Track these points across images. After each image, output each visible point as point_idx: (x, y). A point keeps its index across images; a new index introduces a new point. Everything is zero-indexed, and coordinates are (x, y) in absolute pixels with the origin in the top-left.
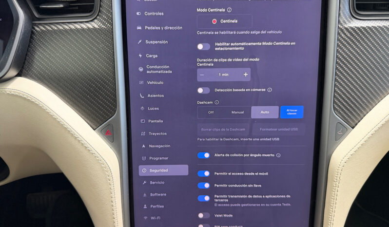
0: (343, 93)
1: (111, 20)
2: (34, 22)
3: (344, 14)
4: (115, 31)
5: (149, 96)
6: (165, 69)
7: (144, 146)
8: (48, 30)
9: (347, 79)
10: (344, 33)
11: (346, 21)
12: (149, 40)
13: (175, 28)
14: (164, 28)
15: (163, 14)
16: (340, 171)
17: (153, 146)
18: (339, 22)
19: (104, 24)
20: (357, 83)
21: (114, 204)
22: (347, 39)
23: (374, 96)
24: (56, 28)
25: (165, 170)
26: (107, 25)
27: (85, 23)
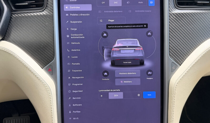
0: (174, 47)
1: (52, 11)
2: (12, 12)
3: (171, 6)
4: (54, 16)
5: (72, 50)
6: (80, 36)
7: (69, 78)
8: (19, 16)
9: (176, 40)
10: (172, 16)
11: (173, 10)
12: (72, 21)
13: (86, 15)
14: (80, 15)
16: (175, 88)
17: (74, 78)
18: (169, 10)
20: (181, 41)
21: (52, 109)
23: (190, 48)
24: (23, 15)
25: (81, 91)
26: (50, 13)
27: (39, 12)
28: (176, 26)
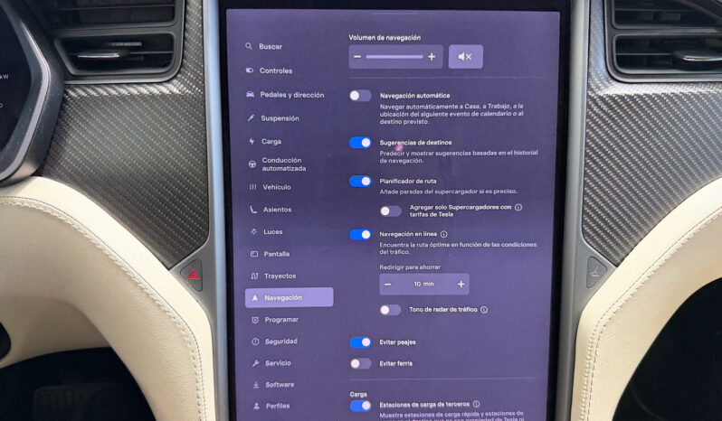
0: (598, 205)
1: (201, 82)
2: (67, 82)
3: (596, 73)
4: (209, 99)
5: (266, 209)
6: (293, 165)
7: (255, 298)
8: (92, 96)
10: (597, 105)
11: (600, 85)
12: (267, 116)
13: (312, 96)
14: (292, 96)
15: (291, 71)
16: (595, 341)
17: (272, 299)
18: (589, 86)
19: (189, 87)
21: (201, 401)
22: (602, 115)
24: (105, 94)
25: (292, 342)
26: (194, 89)
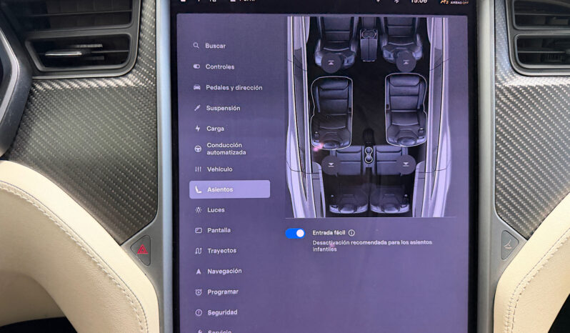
0: (509, 184)
1: (153, 76)
2: (34, 78)
3: (502, 67)
4: (160, 91)
5: (209, 190)
6: (235, 149)
7: (199, 272)
8: (56, 89)
9: (514, 164)
10: (504, 94)
11: (506, 77)
12: (212, 106)
13: (251, 88)
14: (234, 89)
15: (233, 67)
16: (512, 308)
17: (214, 272)
18: (496, 78)
19: (142, 80)
22: (509, 103)
24: (68, 87)
25: (232, 313)
26: (147, 82)
27: (114, 79)
28: (517, 123)
